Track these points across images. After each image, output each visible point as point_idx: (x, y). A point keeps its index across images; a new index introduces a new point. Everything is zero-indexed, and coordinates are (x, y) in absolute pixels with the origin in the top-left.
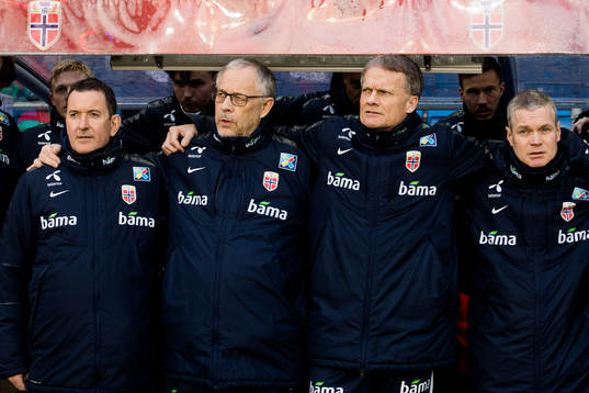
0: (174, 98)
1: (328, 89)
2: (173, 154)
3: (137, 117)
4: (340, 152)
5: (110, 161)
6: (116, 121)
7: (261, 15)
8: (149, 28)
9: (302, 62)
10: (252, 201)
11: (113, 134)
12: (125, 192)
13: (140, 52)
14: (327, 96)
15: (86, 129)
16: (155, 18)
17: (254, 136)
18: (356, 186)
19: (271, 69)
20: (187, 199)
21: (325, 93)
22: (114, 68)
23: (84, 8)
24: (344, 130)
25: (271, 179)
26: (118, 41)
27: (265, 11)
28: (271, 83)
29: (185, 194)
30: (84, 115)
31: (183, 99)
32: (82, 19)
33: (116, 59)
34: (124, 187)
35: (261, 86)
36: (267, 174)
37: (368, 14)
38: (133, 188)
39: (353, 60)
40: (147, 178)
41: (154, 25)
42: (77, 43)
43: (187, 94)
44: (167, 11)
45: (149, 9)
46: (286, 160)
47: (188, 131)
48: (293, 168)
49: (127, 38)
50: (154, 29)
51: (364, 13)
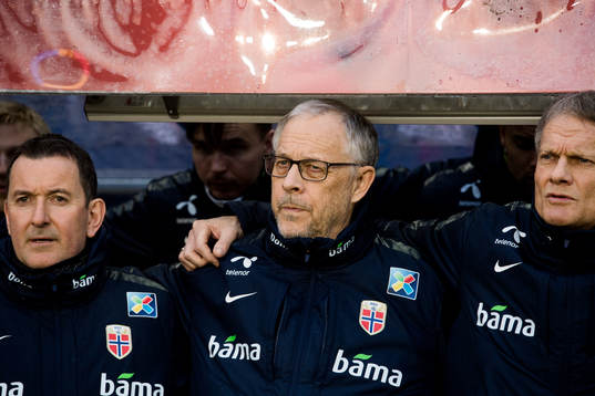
0: (194, 173)
1: (470, 154)
2: (198, 269)
3: (129, 206)
4: (498, 269)
5: (86, 281)
6: (97, 211)
7: (352, 25)
8: (154, 47)
9: (424, 108)
10: (341, 352)
11: (92, 233)
12: (112, 336)
13: (139, 89)
14: (468, 166)
15: (45, 224)
16: (165, 28)
17: (342, 237)
18: (529, 330)
19: (371, 119)
20: (224, 349)
21: (464, 161)
22: (92, 118)
23: (36, 11)
24: (505, 230)
25: (373, 313)
26: (98, 70)
27: (359, 18)
28: (369, 141)
29: (221, 341)
30: (40, 199)
31: (210, 175)
32: (33, 29)
33: (94, 102)
34: (111, 329)
35: (351, 146)
36: (366, 305)
37: (545, 20)
38: (126, 330)
39: (517, 103)
40: (152, 312)
41: (162, 41)
42: (25, 71)
43: (217, 167)
44: (186, 17)
45: (154, 13)
46: (400, 280)
47: (226, 229)
48: (411, 293)
49: (115, 64)
50: (164, 49)
51: (539, 18)
